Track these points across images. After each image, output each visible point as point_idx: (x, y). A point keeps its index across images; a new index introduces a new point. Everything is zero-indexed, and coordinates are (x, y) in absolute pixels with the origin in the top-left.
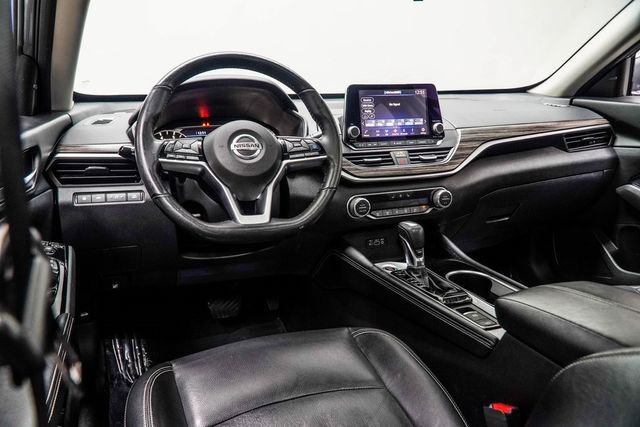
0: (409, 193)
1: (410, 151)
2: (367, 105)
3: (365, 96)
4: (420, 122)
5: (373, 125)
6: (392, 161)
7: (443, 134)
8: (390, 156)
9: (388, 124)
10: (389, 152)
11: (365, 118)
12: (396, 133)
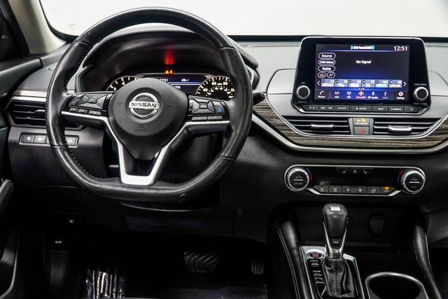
0: (366, 169)
1: (376, 119)
2: (326, 61)
3: (325, 51)
4: (398, 84)
5: (331, 85)
6: (348, 129)
7: (428, 101)
8: (348, 124)
9: (352, 85)
10: (347, 119)
11: (322, 76)
12: (361, 96)
